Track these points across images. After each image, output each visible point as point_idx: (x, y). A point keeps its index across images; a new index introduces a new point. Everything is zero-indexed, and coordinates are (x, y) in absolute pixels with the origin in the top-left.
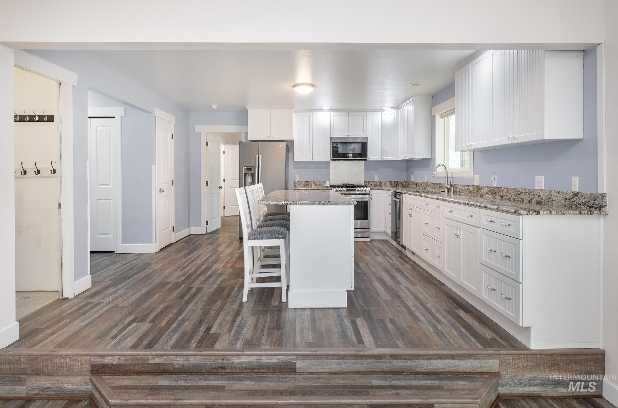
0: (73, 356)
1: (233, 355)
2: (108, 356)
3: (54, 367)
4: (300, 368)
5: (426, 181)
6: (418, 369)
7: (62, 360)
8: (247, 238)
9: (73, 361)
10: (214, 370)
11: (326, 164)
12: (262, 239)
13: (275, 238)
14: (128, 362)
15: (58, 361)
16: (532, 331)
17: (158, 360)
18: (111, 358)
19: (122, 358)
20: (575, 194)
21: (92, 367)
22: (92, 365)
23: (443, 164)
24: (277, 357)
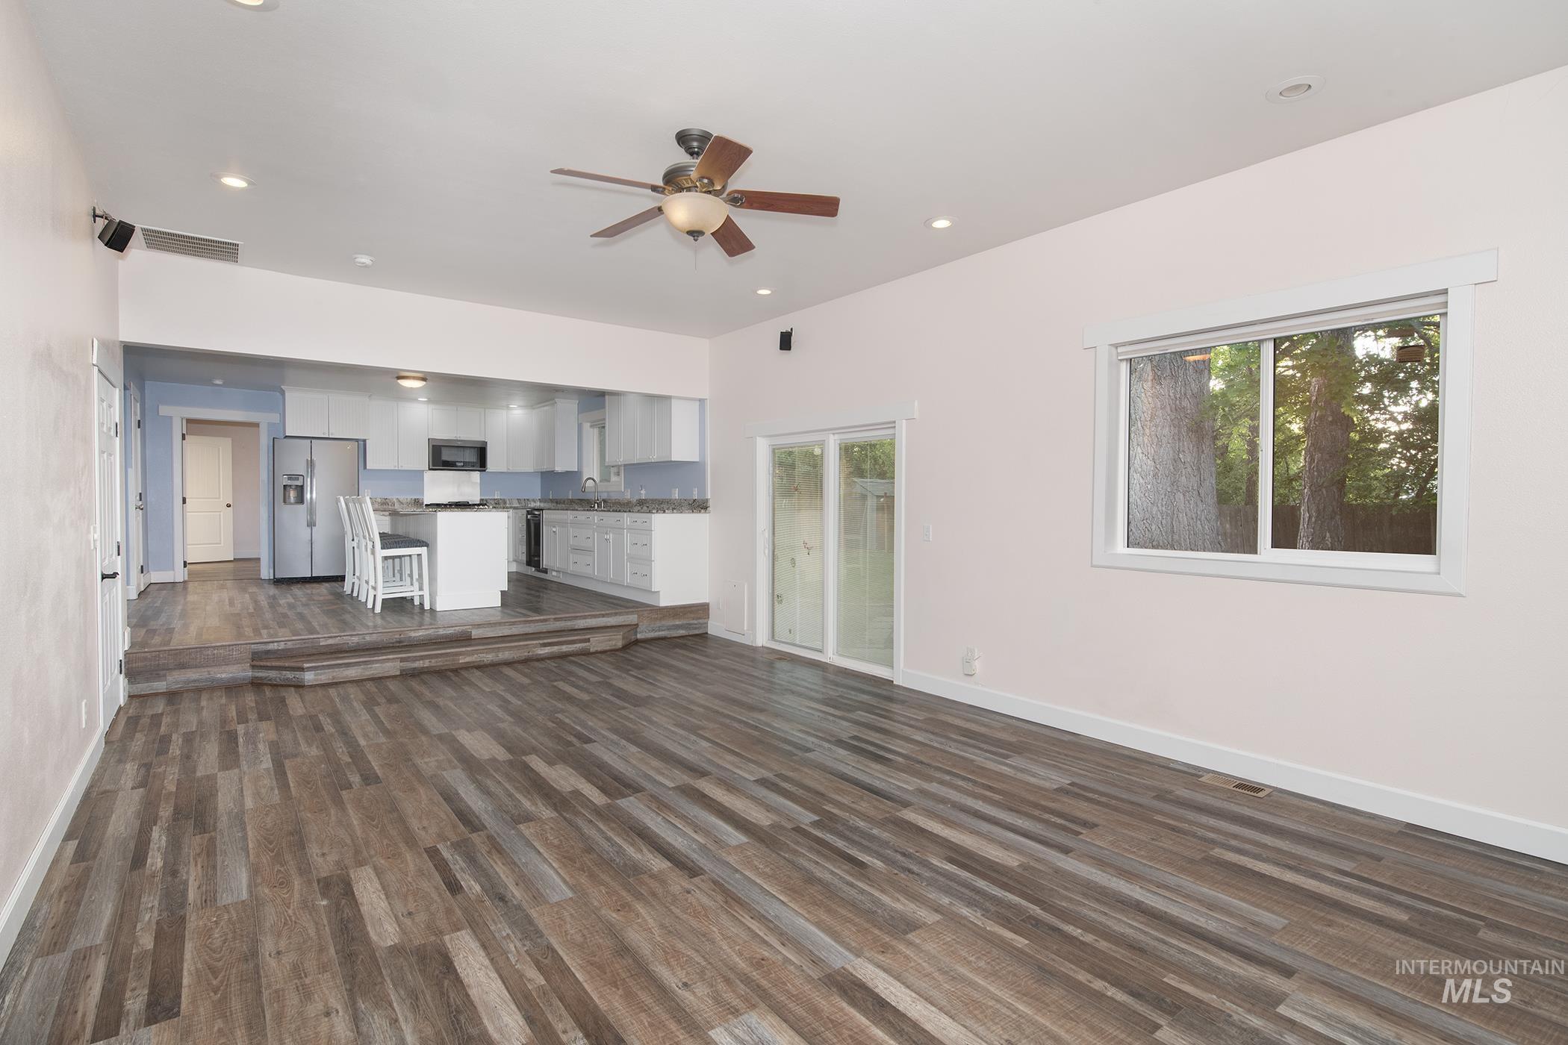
0: (229, 646)
1: (411, 630)
2: (273, 642)
3: (204, 658)
4: (475, 635)
5: (570, 498)
6: (576, 627)
7: (215, 652)
8: (380, 546)
9: (229, 651)
10: (391, 645)
11: (420, 474)
12: (400, 547)
13: (416, 547)
14: (297, 646)
15: (209, 652)
16: (661, 593)
17: (330, 642)
18: (275, 644)
19: (289, 643)
20: (694, 500)
21: (252, 655)
22: (252, 652)
23: (592, 477)
24: (453, 629)
